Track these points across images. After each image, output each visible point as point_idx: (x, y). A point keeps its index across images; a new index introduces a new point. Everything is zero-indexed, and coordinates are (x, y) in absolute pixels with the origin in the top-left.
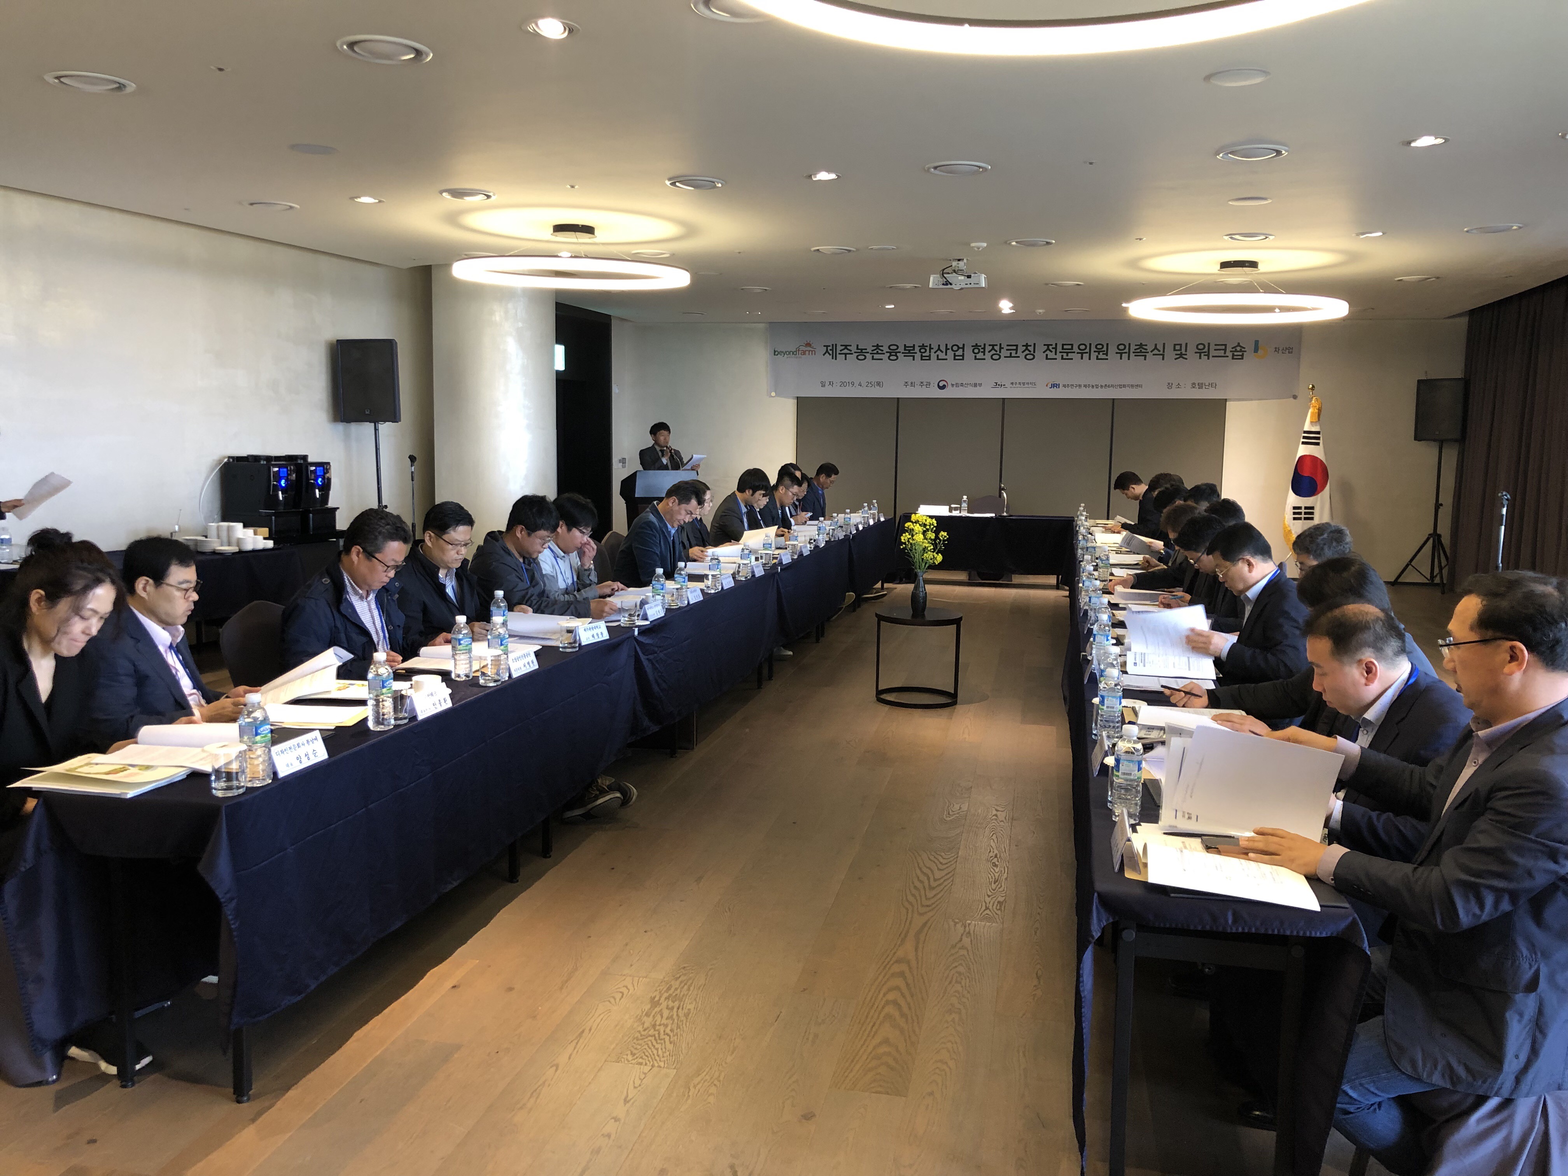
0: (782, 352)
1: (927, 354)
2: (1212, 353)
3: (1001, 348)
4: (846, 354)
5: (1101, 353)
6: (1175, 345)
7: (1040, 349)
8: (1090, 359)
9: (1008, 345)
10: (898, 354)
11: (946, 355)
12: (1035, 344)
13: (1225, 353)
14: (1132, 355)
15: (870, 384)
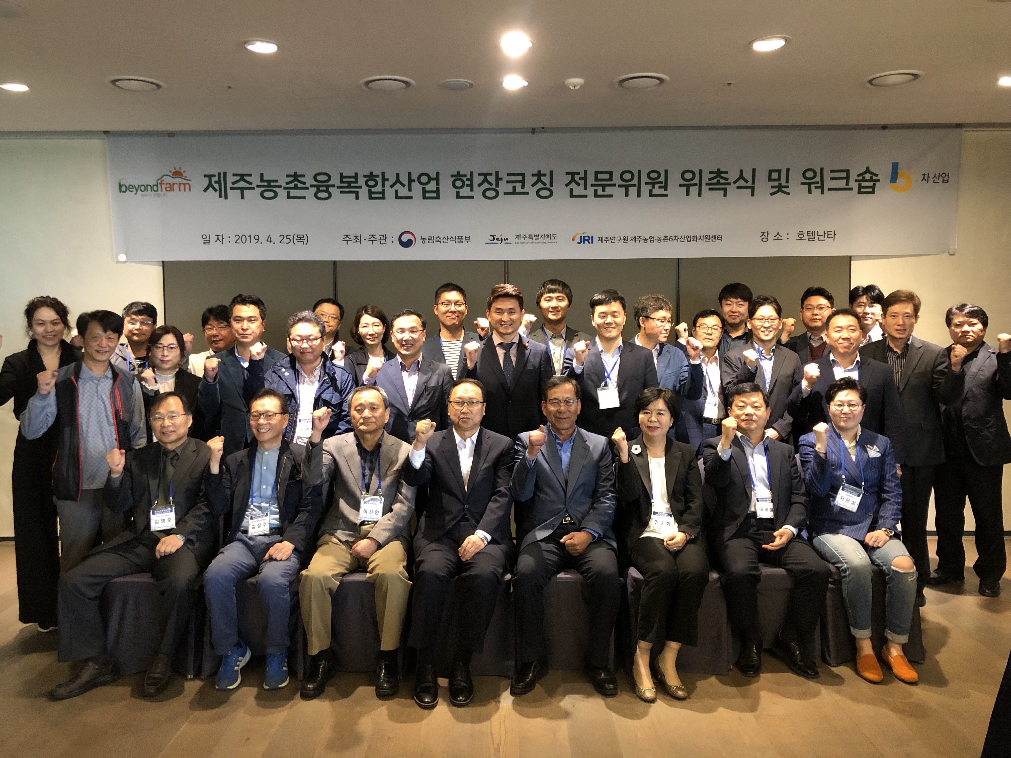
0: (133, 186)
1: (379, 188)
2: (828, 184)
3: (498, 179)
4: (242, 189)
5: (657, 186)
6: (771, 172)
7: (561, 180)
8: (639, 195)
9: (508, 175)
11: (410, 190)
12: (551, 172)
13: (847, 184)
15: (285, 238)
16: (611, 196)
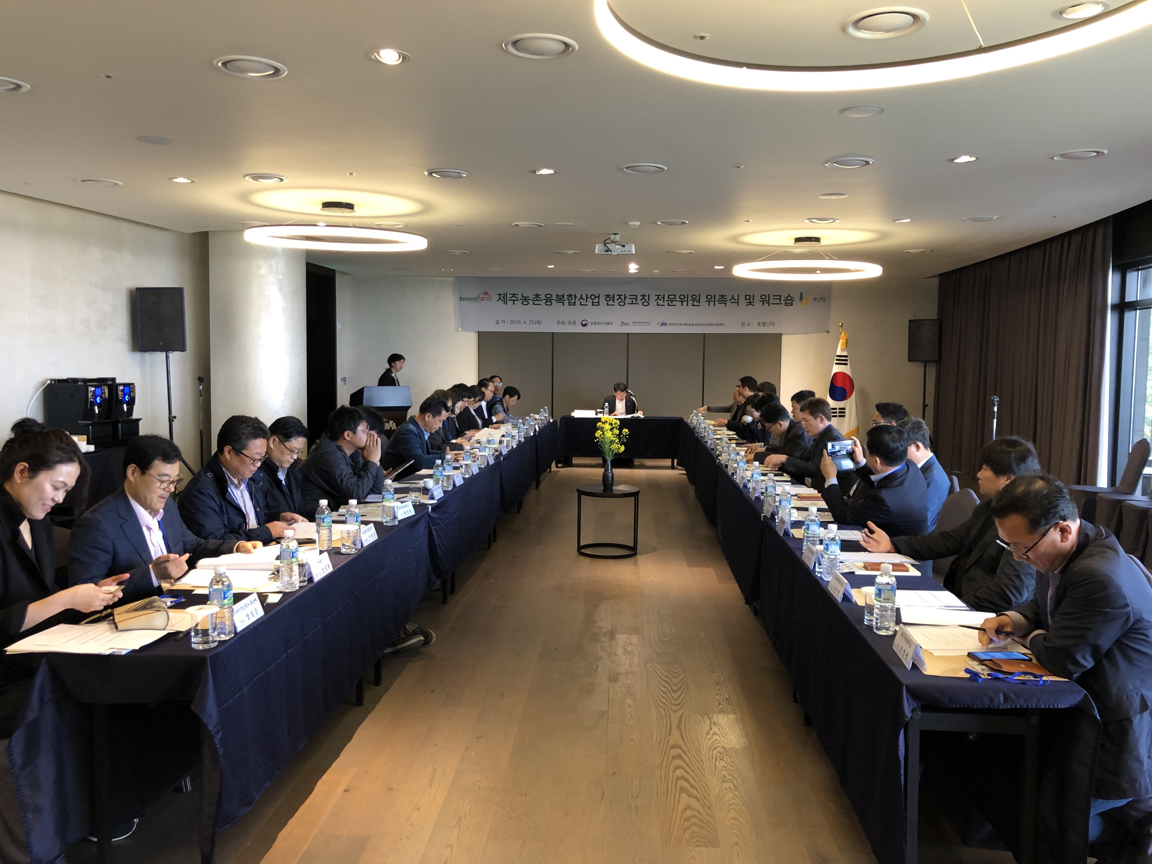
0: (467, 298)
1: (573, 301)
2: (771, 301)
3: (625, 297)
4: (514, 301)
5: (695, 301)
6: (746, 296)
7: (653, 298)
8: (687, 305)
9: (630, 296)
10: (552, 301)
11: (587, 301)
12: (649, 295)
13: (780, 301)
14: (717, 303)
15: (532, 322)
16: (675, 305)
